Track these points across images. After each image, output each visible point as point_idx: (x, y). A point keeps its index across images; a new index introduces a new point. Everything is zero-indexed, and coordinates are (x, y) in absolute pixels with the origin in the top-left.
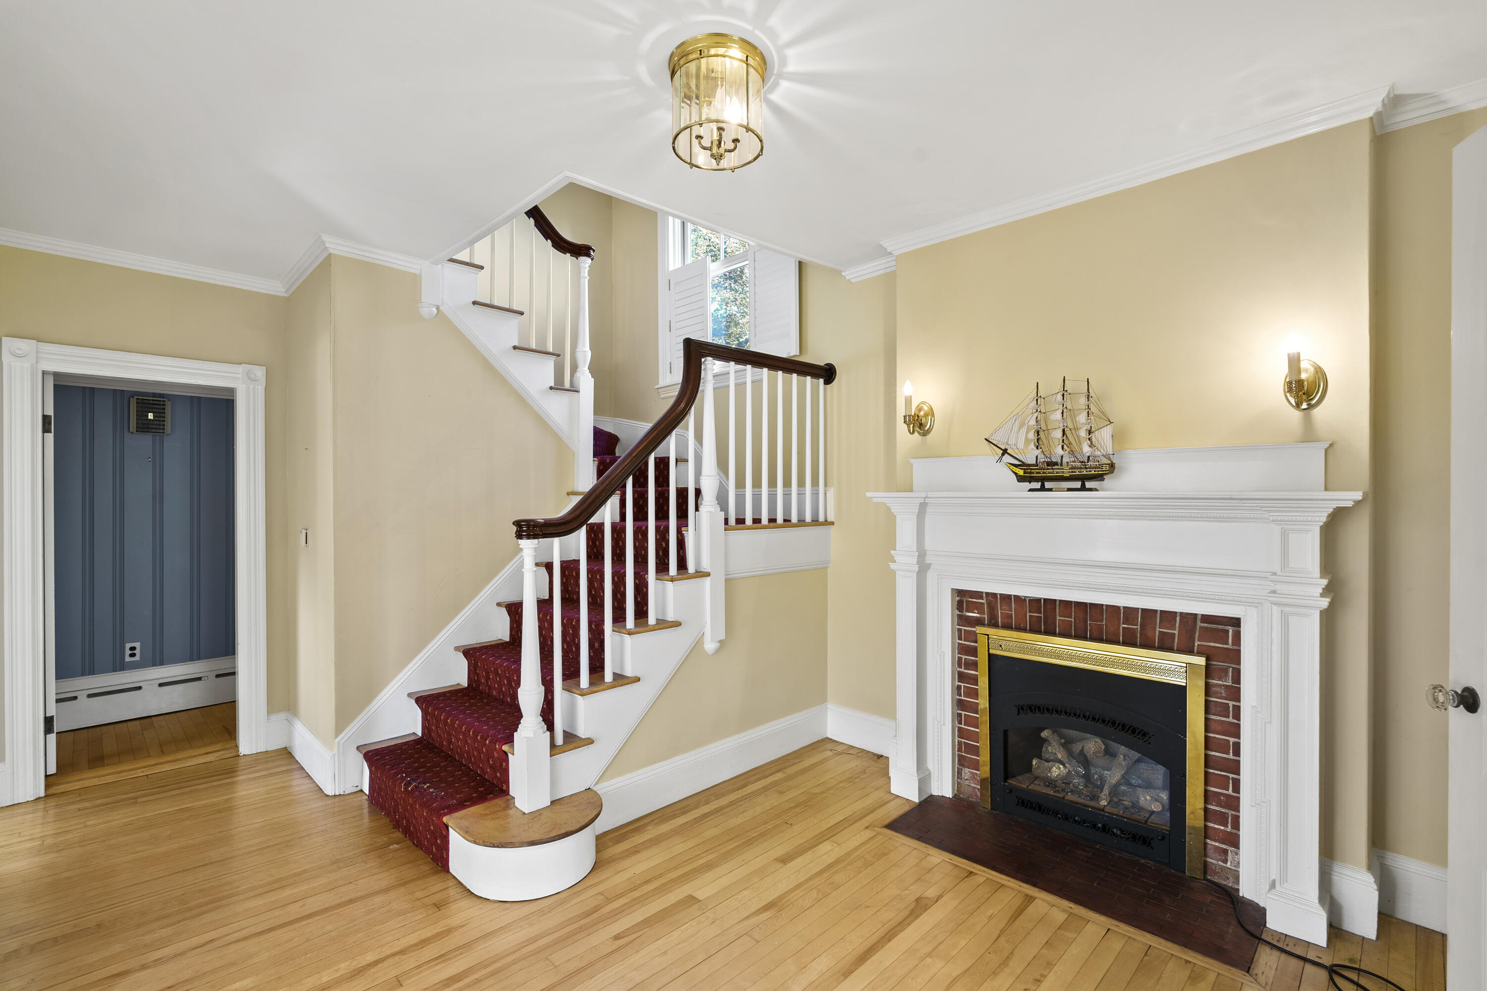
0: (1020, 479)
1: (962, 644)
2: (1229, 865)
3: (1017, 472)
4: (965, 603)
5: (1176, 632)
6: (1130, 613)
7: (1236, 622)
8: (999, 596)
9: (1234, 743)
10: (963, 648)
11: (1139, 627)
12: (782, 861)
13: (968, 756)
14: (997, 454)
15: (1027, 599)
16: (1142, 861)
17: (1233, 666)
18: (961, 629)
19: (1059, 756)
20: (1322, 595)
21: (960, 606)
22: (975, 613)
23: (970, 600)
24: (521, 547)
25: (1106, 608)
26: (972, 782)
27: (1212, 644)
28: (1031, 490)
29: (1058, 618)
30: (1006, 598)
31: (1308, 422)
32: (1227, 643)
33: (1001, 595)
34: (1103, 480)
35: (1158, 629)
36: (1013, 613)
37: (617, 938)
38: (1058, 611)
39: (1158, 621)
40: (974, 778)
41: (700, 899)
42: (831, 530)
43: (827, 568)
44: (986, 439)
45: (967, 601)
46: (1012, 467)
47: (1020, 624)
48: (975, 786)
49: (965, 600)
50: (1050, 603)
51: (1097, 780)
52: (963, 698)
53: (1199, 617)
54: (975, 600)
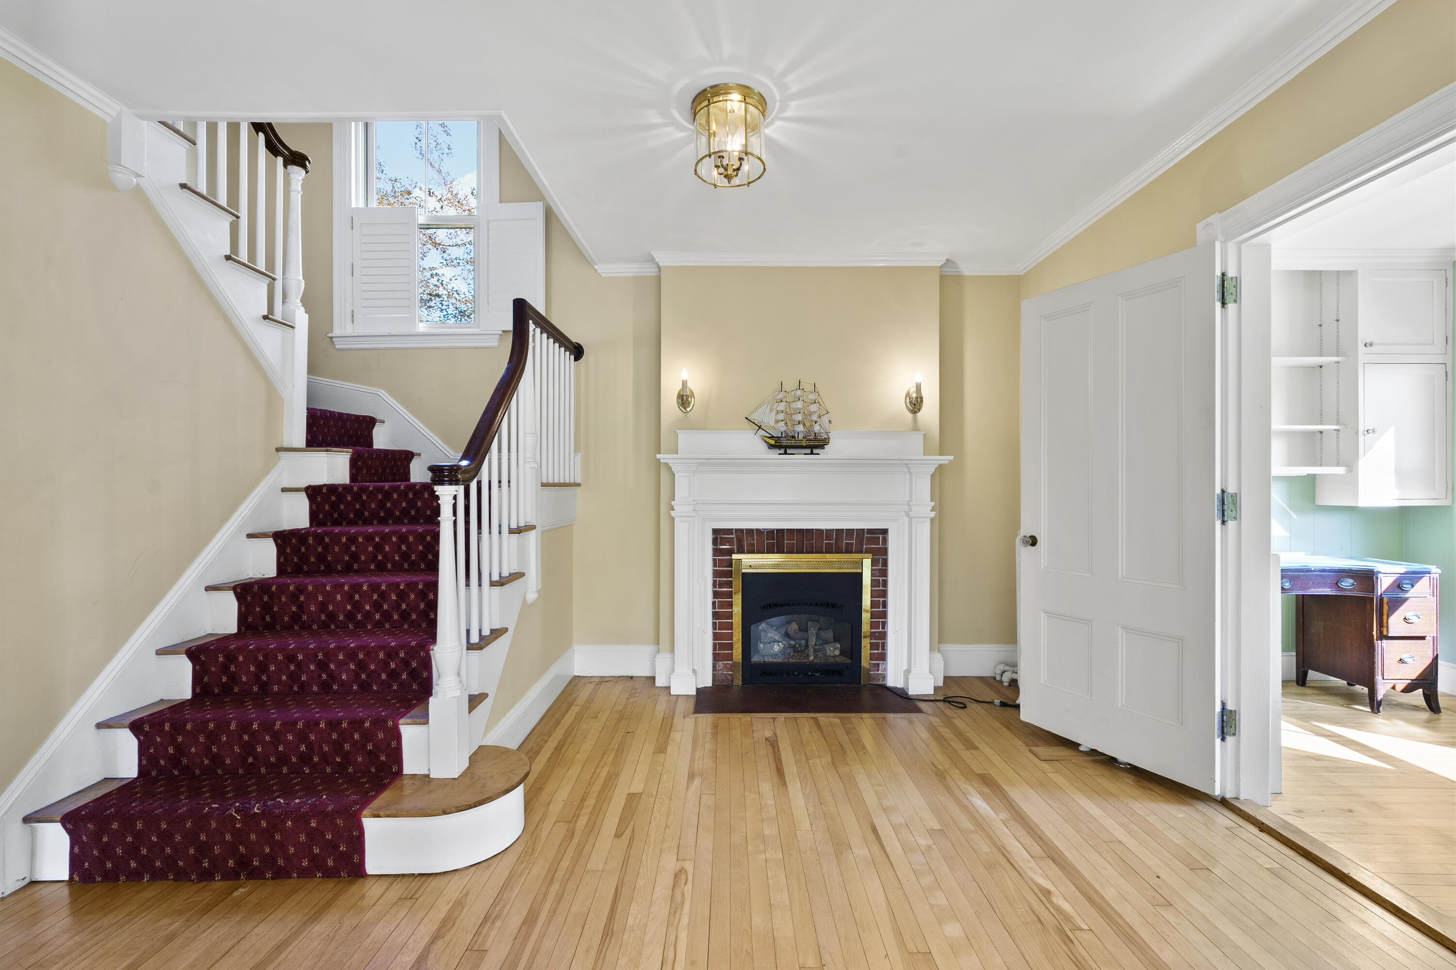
0: (771, 447)
1: (717, 570)
2: (880, 672)
3: (767, 441)
4: (719, 539)
5: (854, 542)
6: (829, 533)
7: (885, 532)
8: (745, 531)
9: (883, 601)
10: (717, 572)
11: (834, 541)
12: (660, 752)
13: (721, 652)
14: (755, 429)
15: (765, 531)
16: (838, 686)
17: (882, 557)
18: (716, 559)
19: (776, 638)
20: (932, 511)
21: (715, 542)
22: (727, 545)
23: (723, 536)
24: (436, 493)
25: (816, 532)
26: (724, 670)
27: (872, 546)
28: (779, 454)
29: (786, 542)
30: (750, 532)
31: (915, 420)
32: (879, 544)
33: (747, 529)
34: (824, 448)
35: (844, 541)
36: (755, 542)
37: (618, 835)
38: (786, 536)
39: (845, 536)
40: (726, 667)
41: (641, 792)
42: (577, 491)
43: (573, 525)
44: (746, 418)
45: (721, 537)
46: (765, 438)
47: (760, 550)
48: (726, 673)
49: (719, 537)
50: (780, 532)
51: (798, 647)
52: (717, 610)
53: (866, 531)
54: (727, 536)
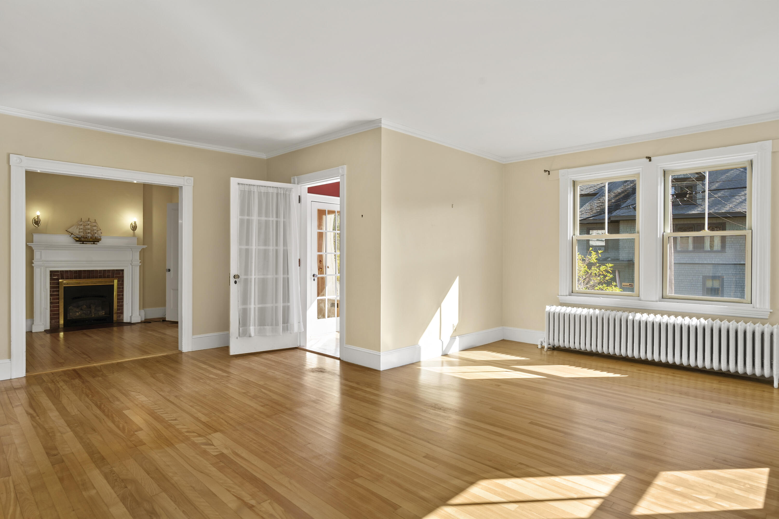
0: (77, 241)
1: (52, 286)
3: (75, 239)
5: (111, 274)
6: (100, 271)
7: (122, 271)
8: (64, 271)
9: (122, 294)
11: (103, 274)
13: (54, 316)
14: (70, 235)
15: (73, 271)
16: (104, 322)
17: (122, 279)
18: (52, 282)
19: (78, 310)
20: (140, 263)
22: (56, 277)
25: (95, 271)
26: (55, 323)
27: (118, 276)
28: (80, 244)
29: (82, 275)
30: (67, 271)
31: (134, 233)
32: (120, 275)
34: (99, 242)
35: (107, 274)
36: (69, 275)
38: (82, 273)
44: (67, 231)
47: (71, 278)
49: (53, 274)
50: (80, 271)
51: (87, 313)
52: (52, 301)
53: (115, 270)
54: (56, 273)
